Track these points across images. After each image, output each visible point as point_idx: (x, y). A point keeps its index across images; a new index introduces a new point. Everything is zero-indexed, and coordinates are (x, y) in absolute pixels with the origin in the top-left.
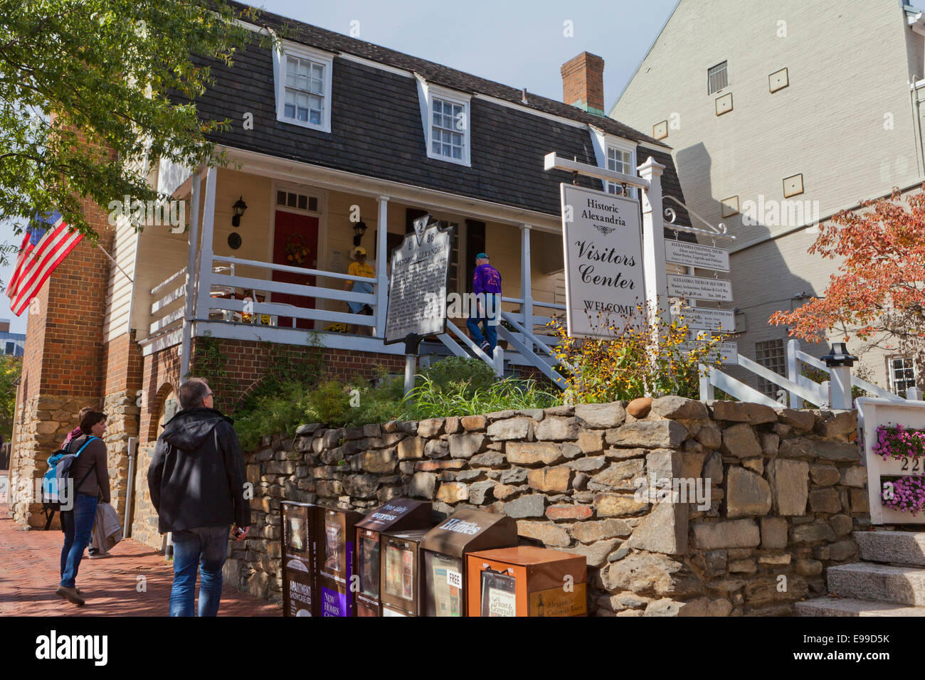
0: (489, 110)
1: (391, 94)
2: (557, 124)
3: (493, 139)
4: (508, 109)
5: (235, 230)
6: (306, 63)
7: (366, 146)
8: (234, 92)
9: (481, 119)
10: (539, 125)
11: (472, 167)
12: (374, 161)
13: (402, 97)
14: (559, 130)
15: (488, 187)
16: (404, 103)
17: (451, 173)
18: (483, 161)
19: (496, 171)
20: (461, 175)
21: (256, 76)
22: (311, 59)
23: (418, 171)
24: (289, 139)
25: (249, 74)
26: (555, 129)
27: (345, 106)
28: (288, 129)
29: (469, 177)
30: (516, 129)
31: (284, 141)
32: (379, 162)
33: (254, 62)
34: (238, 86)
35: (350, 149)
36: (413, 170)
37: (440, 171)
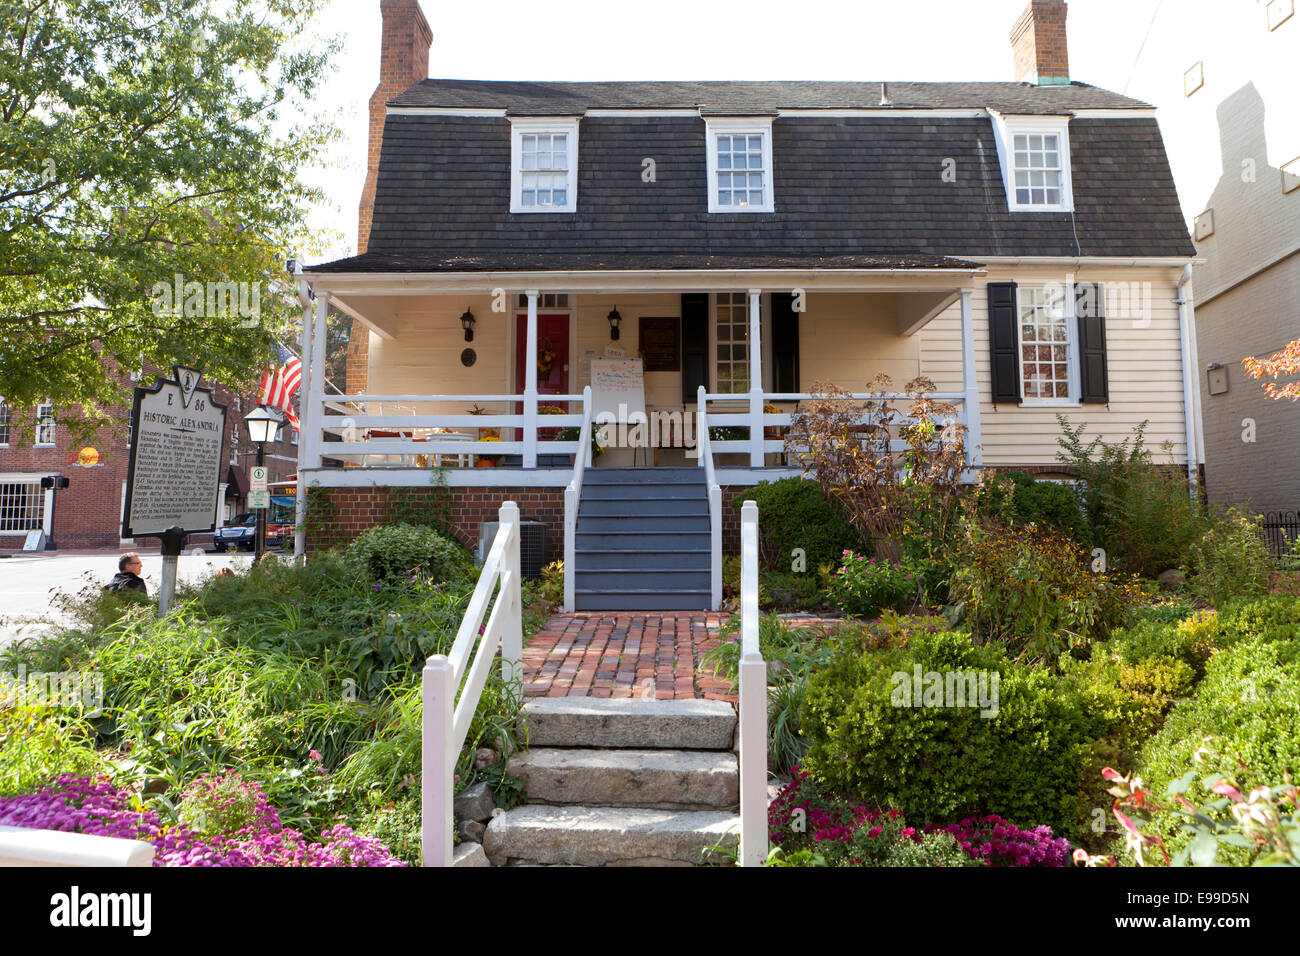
0: (816, 129)
1: (666, 144)
2: (931, 121)
3: (817, 166)
4: (848, 121)
5: (469, 345)
6: (544, 138)
7: (621, 218)
8: (464, 192)
9: (800, 144)
10: (900, 129)
11: (777, 212)
12: (629, 234)
13: (681, 143)
14: (934, 129)
15: (798, 234)
16: (683, 151)
17: (742, 227)
18: (796, 200)
19: (814, 209)
20: (756, 226)
21: (493, 167)
22: (550, 130)
23: (692, 234)
24: (522, 230)
25: (484, 167)
26: (926, 129)
27: (600, 175)
28: (523, 219)
29: (768, 226)
30: (858, 144)
31: (516, 235)
32: (636, 234)
33: (492, 151)
34: (469, 184)
35: (598, 225)
36: (684, 234)
37: (725, 227)
